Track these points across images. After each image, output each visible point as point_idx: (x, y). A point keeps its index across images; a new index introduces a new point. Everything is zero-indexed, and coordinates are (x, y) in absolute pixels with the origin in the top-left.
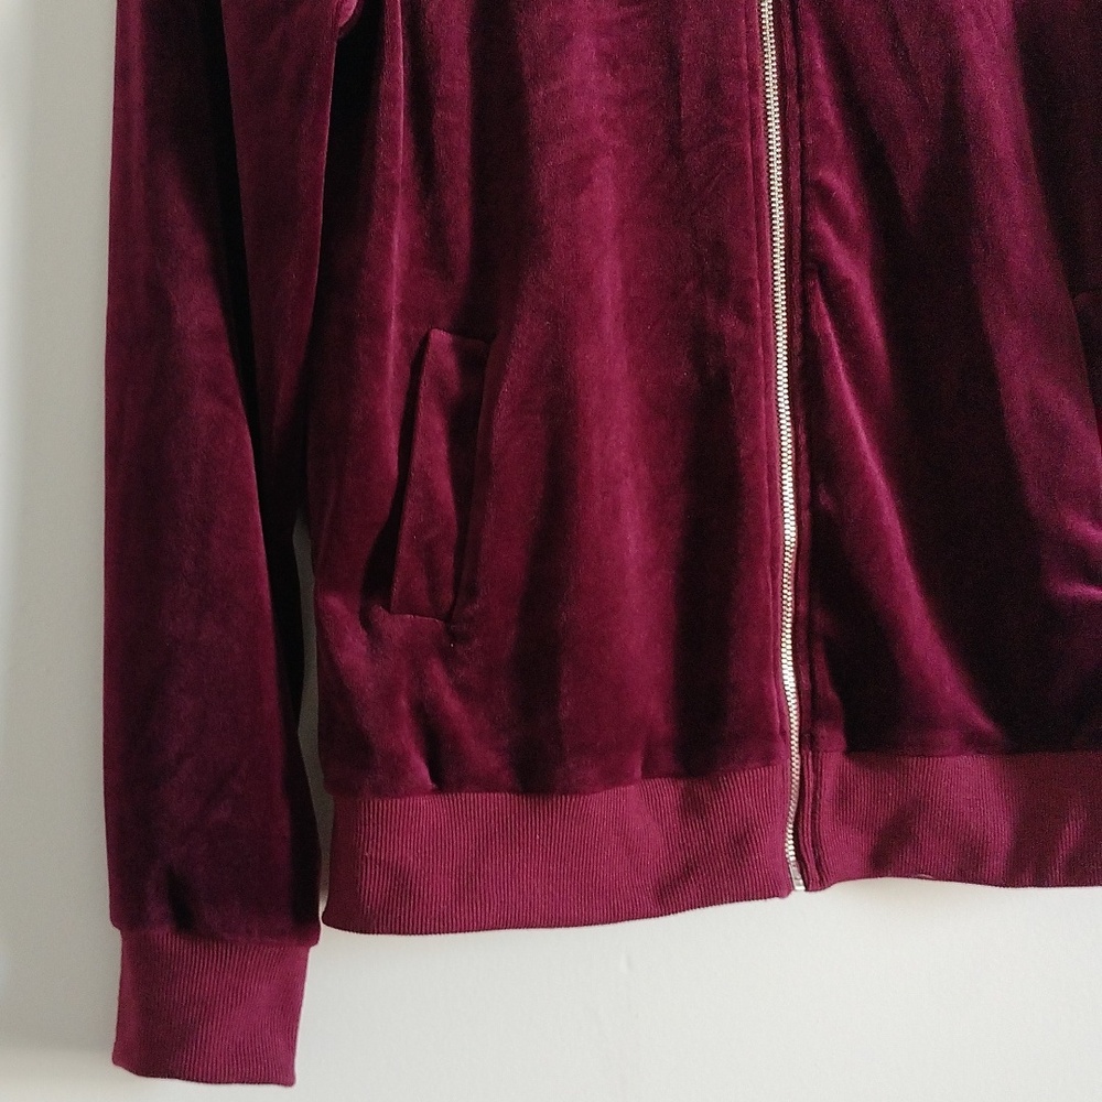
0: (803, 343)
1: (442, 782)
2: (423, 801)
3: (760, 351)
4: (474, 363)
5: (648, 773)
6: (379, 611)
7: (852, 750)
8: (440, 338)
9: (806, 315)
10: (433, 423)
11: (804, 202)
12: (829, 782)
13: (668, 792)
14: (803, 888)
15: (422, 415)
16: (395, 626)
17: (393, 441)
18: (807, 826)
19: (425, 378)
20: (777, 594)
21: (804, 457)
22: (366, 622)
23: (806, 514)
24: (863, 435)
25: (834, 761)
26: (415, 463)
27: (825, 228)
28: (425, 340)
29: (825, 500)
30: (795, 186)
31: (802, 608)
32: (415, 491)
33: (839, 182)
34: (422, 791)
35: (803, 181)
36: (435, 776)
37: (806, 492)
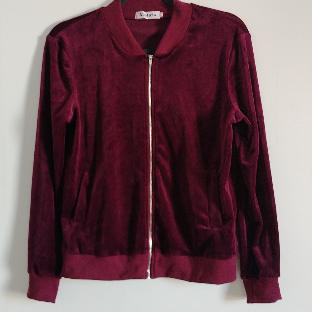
1: (81, 253)
2: (77, 255)
3: (146, 178)
4: (92, 179)
5: (121, 253)
6: (72, 221)
7: (162, 252)
8: (86, 174)
9: (155, 172)
10: (83, 189)
11: (155, 151)
12: (157, 259)
13: (125, 257)
14: (150, 278)
15: (81, 188)
16: (74, 224)
17: (76, 192)
18: (153, 265)
19: (83, 182)
20: (148, 222)
21: (154, 198)
22: (70, 223)
23: (154, 208)
24: (165, 194)
25: (159, 255)
26: (79, 196)
28: (83, 174)
29: (157, 206)
31: (153, 225)
32: (79, 201)
33: (163, 147)
34: (77, 253)
35: (155, 147)
36: (80, 251)
37: (154, 204)
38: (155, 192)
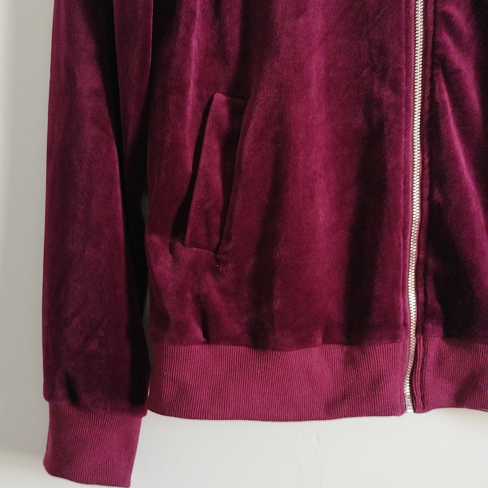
0: (430, 106)
1: (208, 339)
2: (198, 348)
3: (404, 109)
4: (237, 112)
5: (327, 340)
6: (178, 245)
7: (447, 335)
8: (220, 98)
9: (432, 90)
10: (212, 145)
11: (435, 24)
12: (432, 354)
13: (337, 352)
14: (412, 411)
15: (206, 140)
16: (187, 254)
17: (190, 154)
18: (418, 376)
19: (210, 119)
20: (406, 247)
21: (427, 171)
22: (172, 251)
23: (426, 204)
24: (462, 159)
25: (436, 342)
26: (201, 166)
27: (447, 39)
28: (211, 99)
29: (437, 196)
30: (430, 15)
31: (421, 256)
32: (200, 181)
33: (458, 12)
34: (196, 342)
35: (435, 12)
36: (205, 335)
37: (427, 191)
38: (430, 155)
